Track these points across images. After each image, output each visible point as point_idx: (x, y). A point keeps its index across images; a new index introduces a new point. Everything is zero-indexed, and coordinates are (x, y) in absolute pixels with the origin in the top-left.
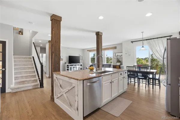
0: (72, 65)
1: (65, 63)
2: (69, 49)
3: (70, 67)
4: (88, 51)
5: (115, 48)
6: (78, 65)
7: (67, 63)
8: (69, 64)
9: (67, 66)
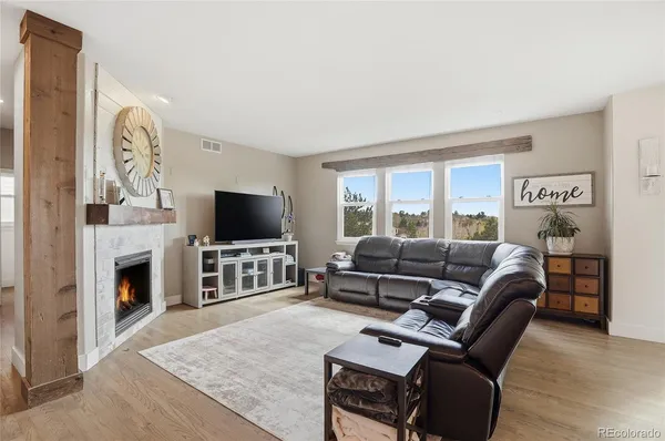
0: (237, 253)
1: (192, 239)
2: (216, 147)
3: (222, 262)
4: (325, 166)
5: (525, 144)
6: (273, 249)
7: (206, 240)
8: (219, 248)
9: (207, 255)
